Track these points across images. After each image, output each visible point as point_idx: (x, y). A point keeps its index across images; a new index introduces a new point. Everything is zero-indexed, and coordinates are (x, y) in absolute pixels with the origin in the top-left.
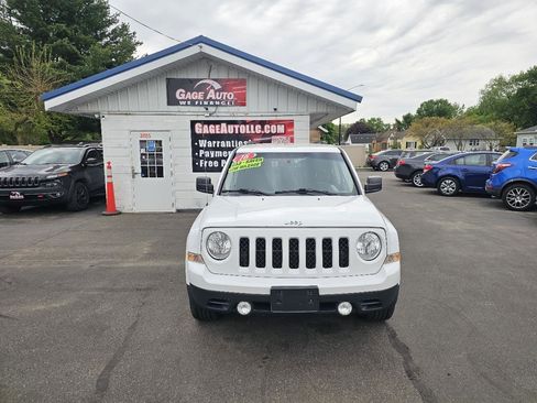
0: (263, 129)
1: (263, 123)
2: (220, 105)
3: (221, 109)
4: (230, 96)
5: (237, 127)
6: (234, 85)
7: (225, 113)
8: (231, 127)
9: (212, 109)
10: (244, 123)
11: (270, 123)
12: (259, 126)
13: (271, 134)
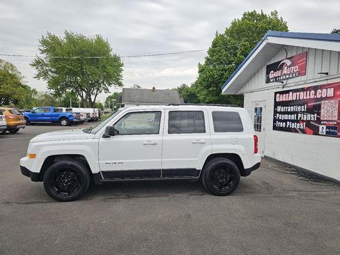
0: (315, 94)
1: (316, 88)
2: (289, 78)
3: (290, 81)
4: (296, 69)
5: (298, 94)
6: (299, 59)
7: (292, 84)
8: (295, 94)
9: (285, 82)
10: (303, 90)
11: (321, 87)
12: (313, 92)
13: (322, 99)
